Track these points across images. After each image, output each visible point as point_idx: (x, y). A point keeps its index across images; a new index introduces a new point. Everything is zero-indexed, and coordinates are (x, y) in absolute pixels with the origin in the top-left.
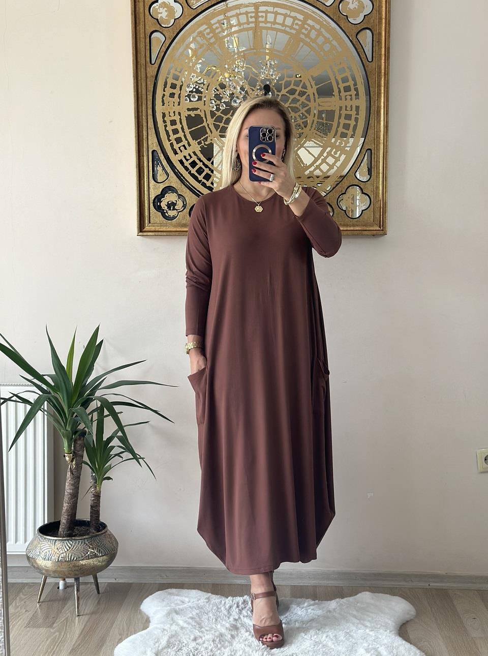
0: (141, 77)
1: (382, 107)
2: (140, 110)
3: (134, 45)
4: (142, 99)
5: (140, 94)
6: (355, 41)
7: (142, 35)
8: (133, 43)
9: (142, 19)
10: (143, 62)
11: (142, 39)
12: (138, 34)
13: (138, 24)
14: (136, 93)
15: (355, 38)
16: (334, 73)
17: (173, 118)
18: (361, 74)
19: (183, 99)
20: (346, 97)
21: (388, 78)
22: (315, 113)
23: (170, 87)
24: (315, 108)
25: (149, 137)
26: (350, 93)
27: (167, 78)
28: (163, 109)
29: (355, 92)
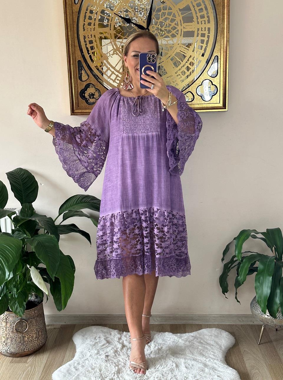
1: (225, 28)
4: (70, 27)
5: (69, 24)
10: (70, 2)
14: (66, 23)
16: (194, 7)
17: (90, 39)
18: (211, 6)
19: (97, 26)
20: (201, 21)
21: (229, 9)
22: (181, 33)
23: (88, 19)
24: (181, 29)
25: (76, 52)
26: (204, 19)
27: (86, 12)
28: (84, 34)
29: (208, 19)
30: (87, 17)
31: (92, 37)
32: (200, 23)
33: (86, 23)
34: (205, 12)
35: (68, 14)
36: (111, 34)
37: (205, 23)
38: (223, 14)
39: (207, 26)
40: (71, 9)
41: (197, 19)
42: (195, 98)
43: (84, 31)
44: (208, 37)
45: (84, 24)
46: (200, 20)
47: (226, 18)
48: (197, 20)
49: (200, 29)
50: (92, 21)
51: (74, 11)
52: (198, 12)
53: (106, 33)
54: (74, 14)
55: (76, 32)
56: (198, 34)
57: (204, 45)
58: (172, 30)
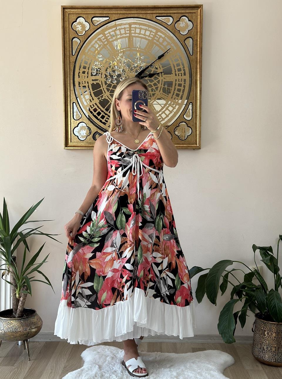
0: (67, 63)
1: (198, 80)
2: (66, 80)
3: (63, 45)
4: (67, 74)
5: (66, 71)
6: (183, 44)
7: (68, 40)
8: (62, 44)
9: (68, 31)
10: (68, 54)
11: (67, 42)
12: (65, 39)
13: (65, 34)
14: (64, 71)
15: (183, 42)
16: (172, 61)
17: (84, 85)
18: (186, 62)
19: (90, 74)
20: (179, 74)
21: (201, 64)
22: (162, 82)
23: (83, 68)
24: (162, 80)
25: (71, 95)
26: (181, 72)
27: (81, 63)
28: (79, 80)
29: (184, 72)
30: (82, 67)
31: (85, 83)
32: (177, 75)
33: (81, 72)
34: (181, 67)
35: (66, 63)
36: (101, 81)
37: (182, 76)
38: (196, 69)
39: (184, 77)
40: (69, 59)
41: (175, 71)
42: (173, 137)
43: (79, 78)
44: (184, 86)
45: (79, 72)
46: (177, 73)
47: (198, 71)
48: (175, 73)
49: (178, 80)
50: (86, 70)
51: (71, 61)
52: (175, 65)
53: (98, 80)
54: (71, 64)
55: (72, 78)
56: (176, 84)
57: (181, 93)
58: (154, 80)
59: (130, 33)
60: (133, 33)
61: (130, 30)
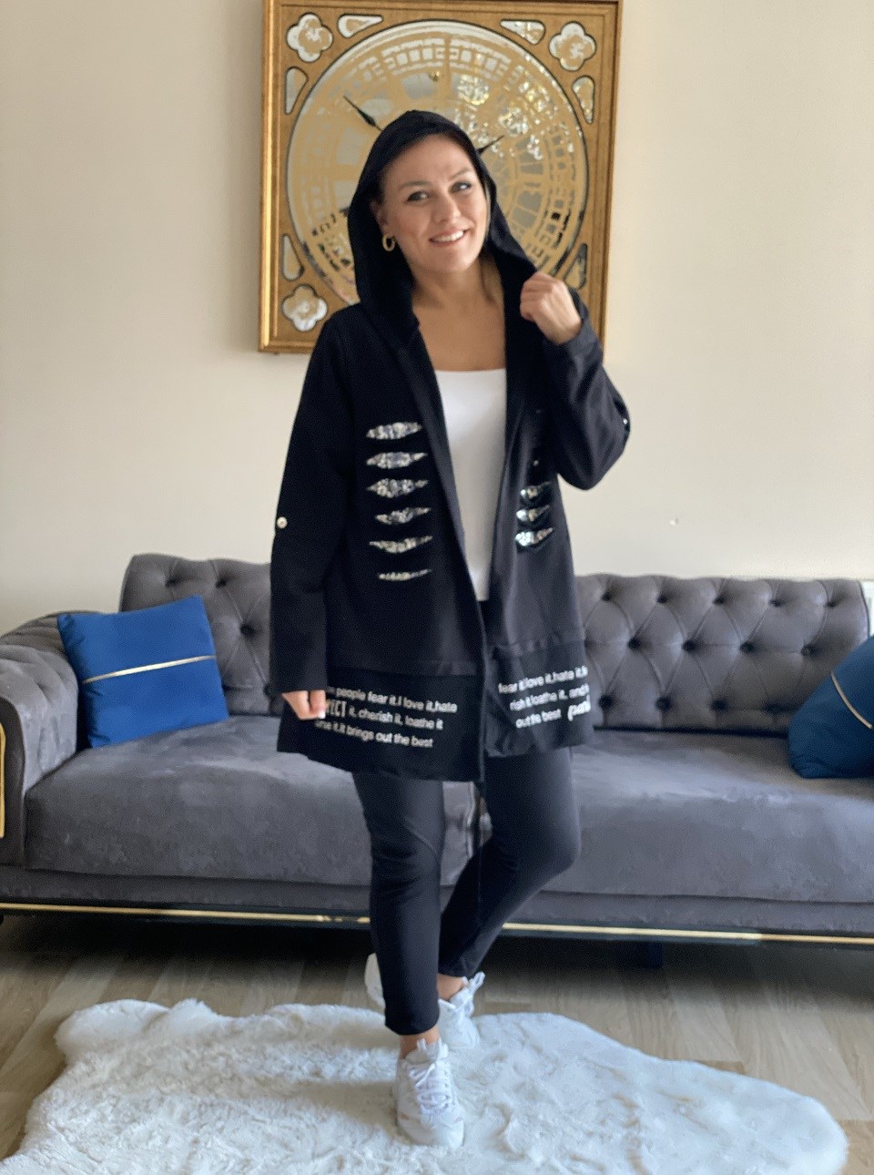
44: (570, 209)
57: (560, 224)
59: (447, 61)
60: (453, 61)
61: (447, 53)
